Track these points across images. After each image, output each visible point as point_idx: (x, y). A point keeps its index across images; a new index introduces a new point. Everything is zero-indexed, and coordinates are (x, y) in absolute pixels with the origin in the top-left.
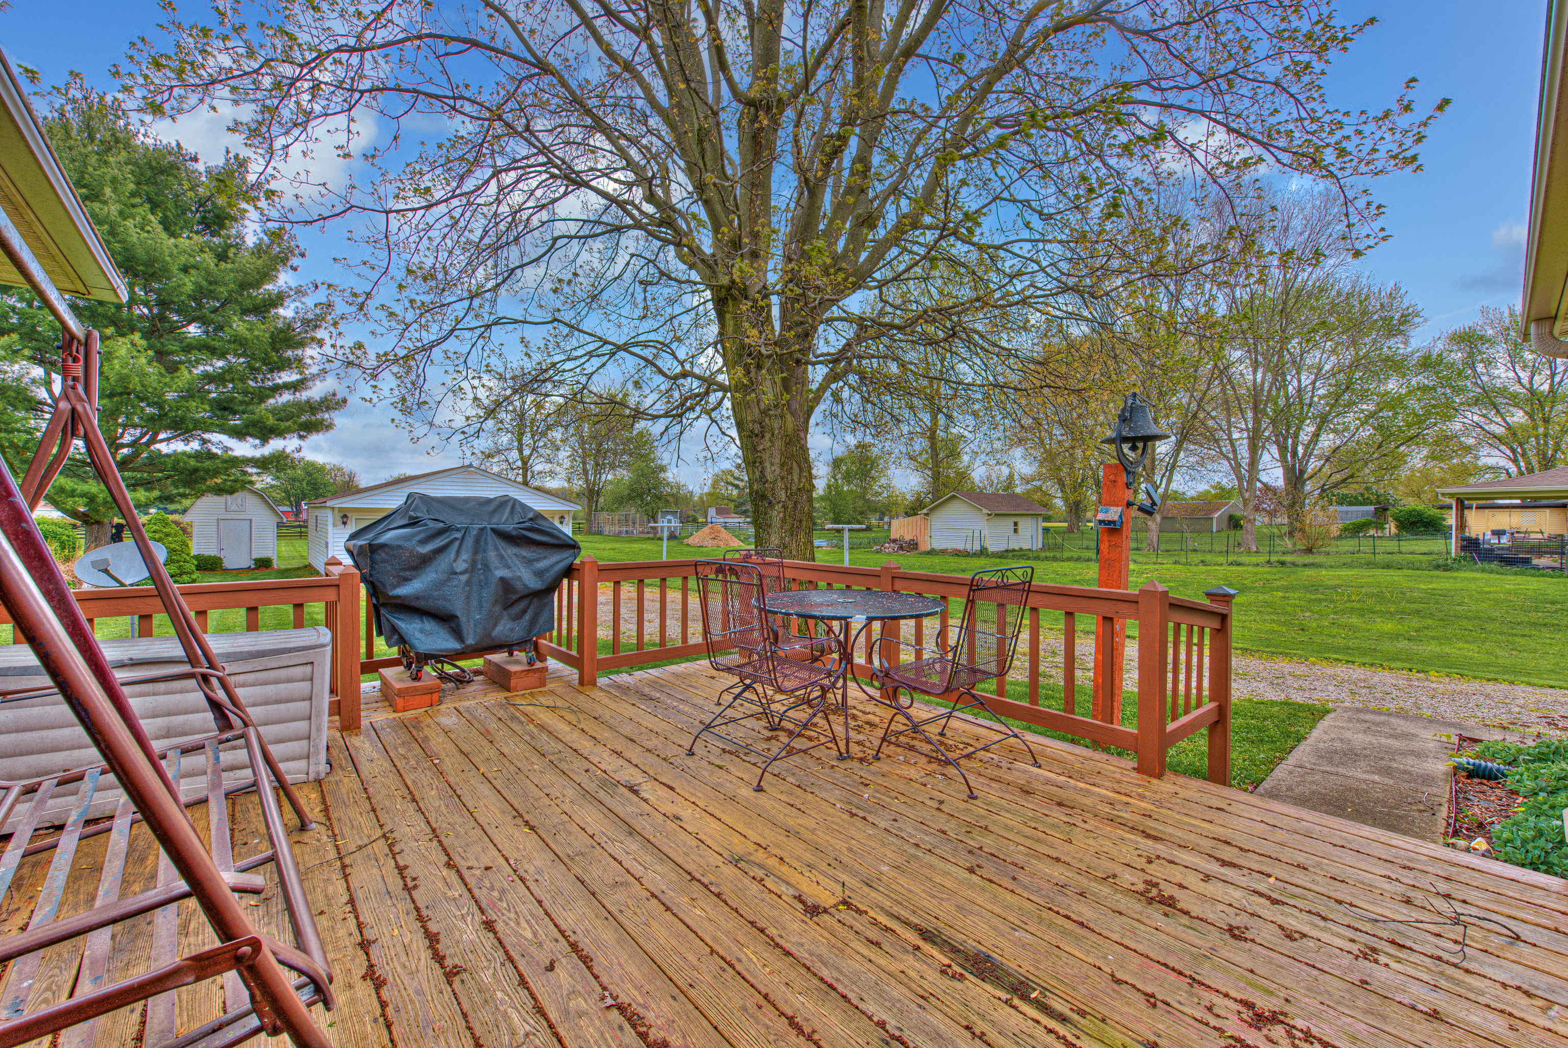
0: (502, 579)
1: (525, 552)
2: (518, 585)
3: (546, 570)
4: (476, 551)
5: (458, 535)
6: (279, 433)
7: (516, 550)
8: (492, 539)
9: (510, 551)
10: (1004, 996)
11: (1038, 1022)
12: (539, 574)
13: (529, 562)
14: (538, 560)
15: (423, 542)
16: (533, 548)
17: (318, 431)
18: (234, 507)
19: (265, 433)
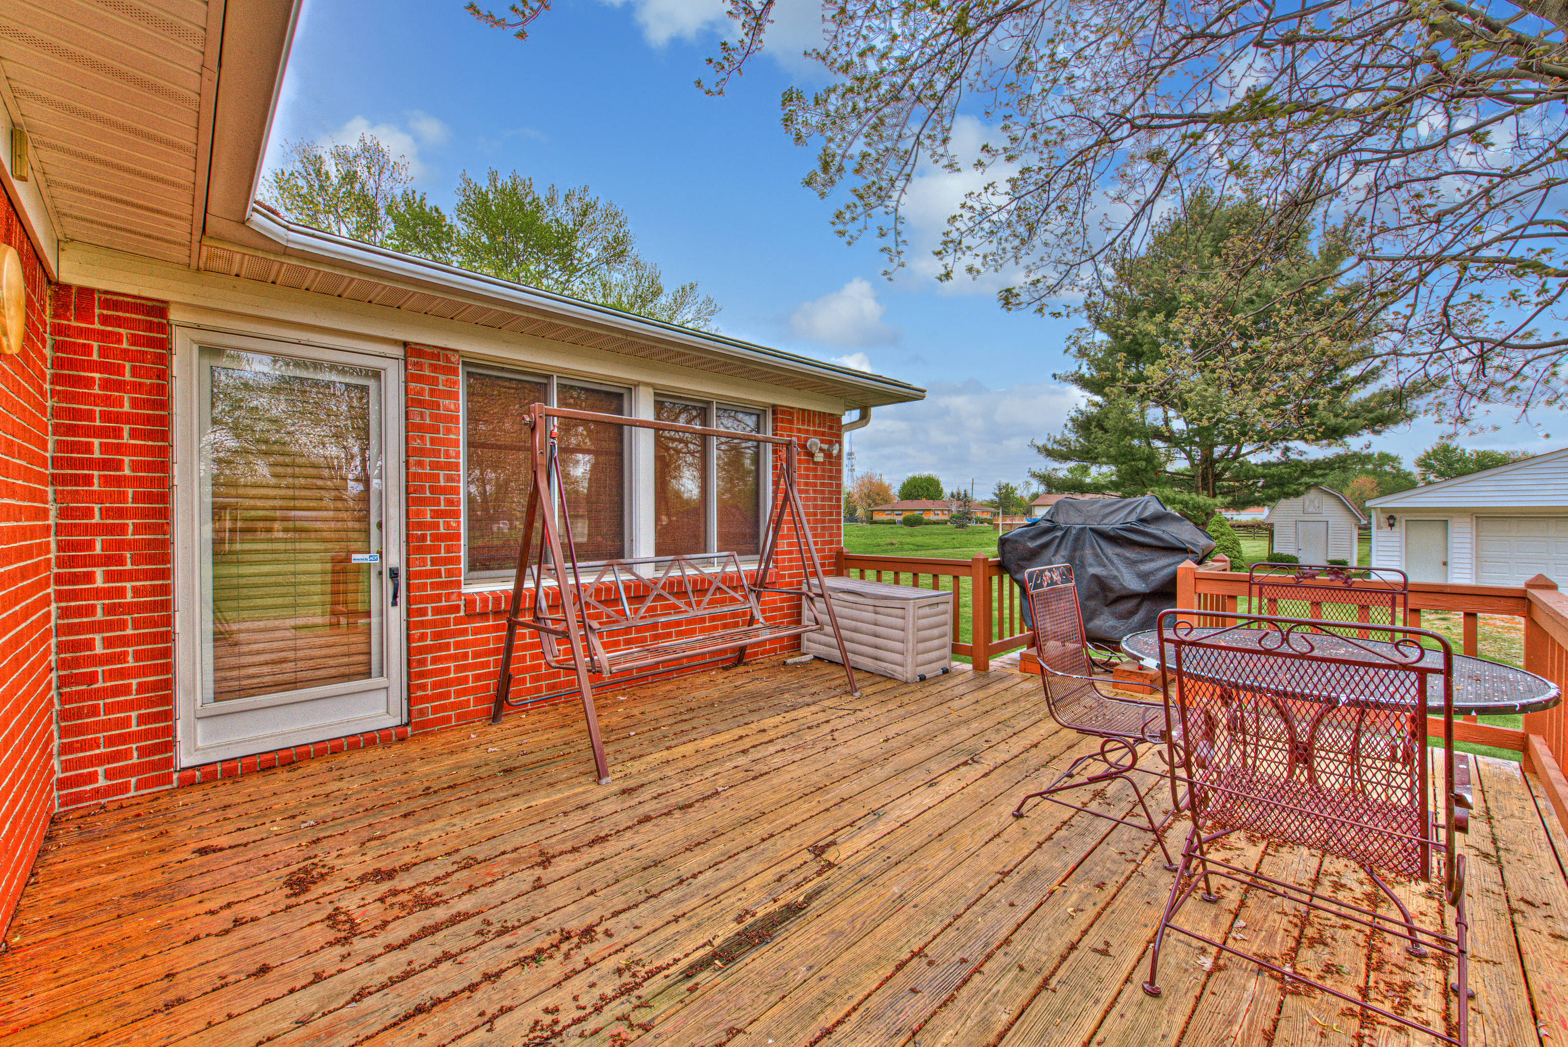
0: (1095, 577)
1: (1130, 554)
2: (1114, 584)
3: (1152, 573)
4: (1074, 549)
5: (1059, 534)
6: (1353, 431)
7: (1119, 550)
8: (1089, 537)
9: (1111, 550)
10: (716, 943)
11: (687, 955)
12: (1143, 576)
13: (1133, 563)
14: (1142, 562)
15: (1033, 538)
16: (1138, 550)
17: (1396, 423)
18: (1311, 510)
19: (1334, 433)
